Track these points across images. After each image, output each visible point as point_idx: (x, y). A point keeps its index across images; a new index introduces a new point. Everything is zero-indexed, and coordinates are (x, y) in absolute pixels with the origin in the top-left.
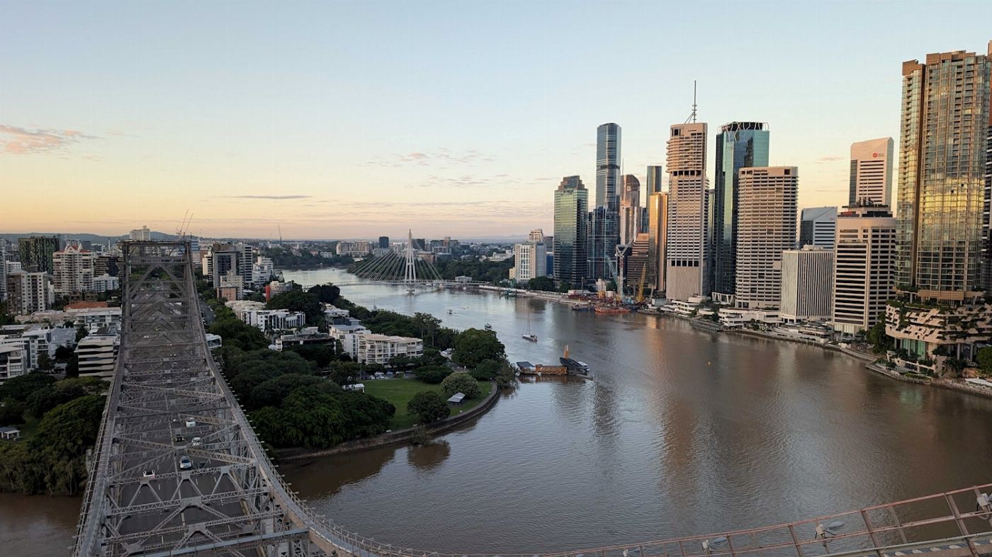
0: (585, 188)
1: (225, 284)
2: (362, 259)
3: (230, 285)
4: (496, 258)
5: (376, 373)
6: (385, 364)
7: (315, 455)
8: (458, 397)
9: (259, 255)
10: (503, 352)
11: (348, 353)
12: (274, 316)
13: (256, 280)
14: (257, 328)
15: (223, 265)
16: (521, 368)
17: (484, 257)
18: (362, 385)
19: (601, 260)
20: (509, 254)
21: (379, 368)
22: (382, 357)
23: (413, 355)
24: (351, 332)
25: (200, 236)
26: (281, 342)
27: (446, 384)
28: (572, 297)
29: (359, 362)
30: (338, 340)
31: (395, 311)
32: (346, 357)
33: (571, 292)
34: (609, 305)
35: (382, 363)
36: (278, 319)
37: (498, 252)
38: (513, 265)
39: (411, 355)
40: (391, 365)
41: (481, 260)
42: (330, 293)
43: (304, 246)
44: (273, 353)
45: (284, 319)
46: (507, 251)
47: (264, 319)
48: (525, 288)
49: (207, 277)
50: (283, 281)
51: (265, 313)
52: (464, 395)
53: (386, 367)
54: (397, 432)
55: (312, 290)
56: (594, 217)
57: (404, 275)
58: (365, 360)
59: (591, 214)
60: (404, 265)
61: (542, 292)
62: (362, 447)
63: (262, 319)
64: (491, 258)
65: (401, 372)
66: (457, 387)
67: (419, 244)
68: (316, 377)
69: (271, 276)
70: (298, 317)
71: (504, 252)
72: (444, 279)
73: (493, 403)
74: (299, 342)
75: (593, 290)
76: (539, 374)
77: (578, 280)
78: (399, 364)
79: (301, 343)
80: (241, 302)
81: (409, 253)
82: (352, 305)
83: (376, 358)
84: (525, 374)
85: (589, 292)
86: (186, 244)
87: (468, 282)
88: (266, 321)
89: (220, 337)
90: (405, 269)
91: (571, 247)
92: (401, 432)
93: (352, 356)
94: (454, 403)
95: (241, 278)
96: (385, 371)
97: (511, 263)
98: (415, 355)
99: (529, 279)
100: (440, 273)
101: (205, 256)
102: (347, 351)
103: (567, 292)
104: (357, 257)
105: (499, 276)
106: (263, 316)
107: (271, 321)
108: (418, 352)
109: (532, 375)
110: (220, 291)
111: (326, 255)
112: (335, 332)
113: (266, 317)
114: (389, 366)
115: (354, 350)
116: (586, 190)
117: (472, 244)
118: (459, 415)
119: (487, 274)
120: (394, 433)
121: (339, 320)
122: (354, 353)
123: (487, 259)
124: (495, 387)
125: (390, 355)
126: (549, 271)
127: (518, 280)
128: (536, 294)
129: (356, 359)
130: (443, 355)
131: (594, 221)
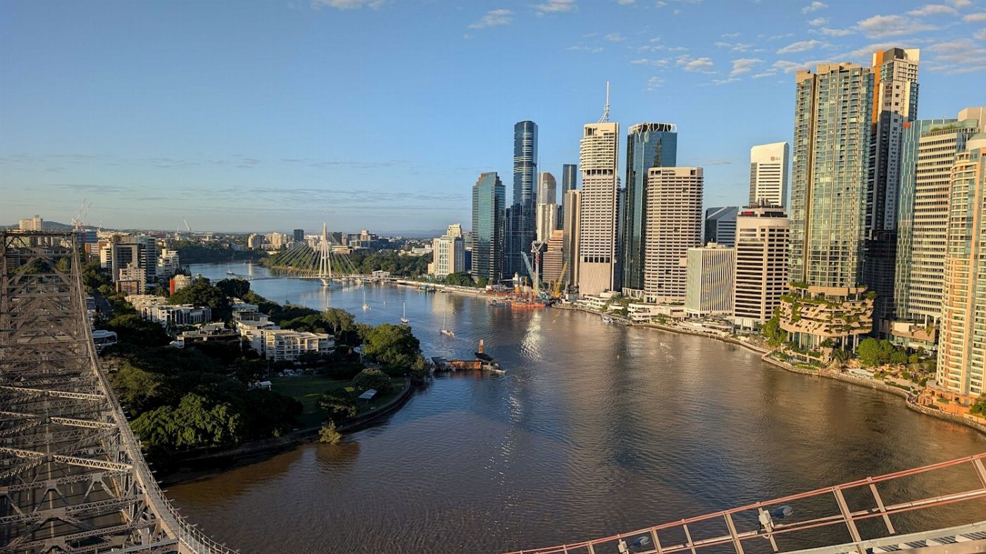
0: (503, 184)
1: (125, 278)
2: (275, 252)
3: (130, 279)
4: (416, 252)
5: (285, 371)
6: (294, 361)
7: (216, 455)
8: (370, 393)
9: (164, 248)
10: (417, 347)
11: (256, 350)
12: (177, 311)
13: (160, 273)
14: (158, 324)
15: (123, 256)
16: (436, 363)
17: (403, 252)
18: (269, 383)
19: (518, 255)
20: (428, 249)
21: (289, 365)
22: (292, 354)
23: (324, 351)
24: (259, 328)
25: (100, 226)
26: (183, 339)
27: (358, 381)
28: (490, 292)
29: (268, 359)
30: (244, 336)
31: (307, 307)
32: (254, 354)
33: (488, 287)
34: (525, 300)
35: (292, 359)
36: (181, 315)
37: (417, 246)
38: (432, 260)
39: (322, 351)
40: (301, 362)
41: (399, 254)
42: (239, 288)
43: (214, 237)
44: (174, 349)
45: (189, 314)
46: (427, 246)
47: (166, 314)
48: (443, 282)
49: (106, 270)
50: (190, 275)
51: (167, 308)
52: (376, 392)
53: (295, 363)
54: (304, 431)
55: (220, 284)
56: (511, 213)
57: (318, 268)
58: (274, 357)
59: (508, 210)
60: (318, 260)
61: (460, 287)
62: (267, 446)
63: (163, 315)
64: (410, 252)
65: (312, 369)
66: (369, 383)
67: (336, 237)
68: (219, 375)
69: (177, 270)
70: (204, 312)
71: (424, 247)
72: (361, 273)
73: (406, 398)
74: (202, 338)
75: (510, 285)
76: (454, 369)
77: (496, 276)
78: (309, 358)
79: (205, 339)
80: (143, 296)
81: (324, 246)
82: (262, 299)
83: (286, 355)
84: (440, 370)
85: (506, 288)
86: (86, 237)
87: (386, 276)
88: (169, 317)
89: (115, 334)
90: (319, 263)
91: (489, 243)
92: (308, 430)
93: (260, 353)
94: (365, 400)
95: (143, 271)
96: (294, 368)
97: (429, 258)
98: (326, 351)
99: (447, 274)
100: (356, 267)
101: (104, 247)
102: (255, 347)
103: (485, 287)
104: (270, 250)
105: (418, 270)
106: (165, 311)
107: (173, 316)
108: (330, 349)
109: (447, 371)
110: (120, 286)
111: (238, 247)
112: (243, 329)
113: (169, 312)
114: (299, 363)
115: (262, 346)
116: (504, 186)
117: (391, 238)
118: (370, 412)
119: (406, 269)
120: (301, 432)
121: (246, 317)
122: (262, 350)
123: (406, 254)
124: (408, 384)
125: (299, 351)
126: (468, 266)
127: (437, 274)
128: (454, 289)
129: (264, 355)
130: (356, 351)
131: (511, 217)
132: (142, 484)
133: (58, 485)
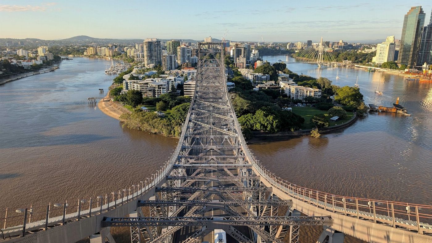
0: (424, 13)
1: (239, 61)
2: (298, 51)
3: (241, 62)
4: (367, 51)
5: (298, 104)
6: (302, 100)
7: (268, 135)
8: (336, 118)
9: (253, 49)
10: (362, 98)
11: (287, 94)
12: (257, 76)
13: (251, 60)
14: (249, 81)
15: (238, 52)
16: (371, 107)
17: (360, 51)
18: (291, 108)
19: (428, 53)
20: (373, 49)
21: (300, 101)
22: (301, 97)
23: (316, 97)
24: (289, 84)
25: (231, 40)
26: (258, 87)
27: (330, 112)
28: (407, 73)
29: (291, 98)
30: (282, 88)
31: (310, 76)
32: (285, 96)
33: (406, 70)
34: (428, 78)
35: (301, 99)
36: (258, 77)
37: (368, 48)
38: (375, 55)
39: (315, 97)
40: (305, 100)
41: (358, 52)
42: (281, 67)
43: (273, 44)
44: (255, 92)
45: (261, 77)
46: (373, 48)
47: (253, 77)
48: (380, 66)
49: (232, 58)
50: (263, 61)
51: (253, 74)
52: (339, 117)
53: (303, 101)
54: (304, 131)
55: (274, 65)
56: (427, 29)
57: (317, 59)
58: (294, 97)
59: (425, 28)
60: (317, 54)
61: (390, 69)
62: (288, 135)
63: (252, 77)
64: (363, 51)
65: (310, 104)
66: (336, 113)
67: (327, 44)
68: (271, 103)
69: (258, 58)
70: (267, 77)
71: (371, 48)
72: (337, 61)
73: (353, 123)
74: (265, 88)
75: (420, 69)
76: (380, 111)
77: (412, 64)
78: (309, 100)
79: (267, 88)
80: (244, 69)
81: (321, 48)
82: (291, 72)
83: (299, 97)
84: (373, 110)
85: (418, 71)
86: (226, 45)
87: (349, 63)
88: (253, 78)
89: (234, 84)
90: (318, 56)
91: (410, 46)
92: (306, 130)
93: (288, 95)
94: (333, 120)
95: (245, 59)
96: (302, 103)
97: (374, 54)
98: (317, 97)
99: (383, 63)
100: (335, 58)
101: (232, 49)
102: (286, 93)
103: (404, 70)
104: (296, 50)
105: (367, 60)
106: (252, 76)
107: (255, 78)
108: (319, 96)
109: (376, 111)
110: (237, 64)
111: (283, 49)
112: (282, 84)
113: (254, 76)
114: (305, 101)
115: (289, 92)
116: (425, 14)
117: (354, 44)
118: (335, 126)
119: (360, 59)
120: (303, 131)
121: (284, 79)
122: (289, 94)
123: (361, 52)
124: (355, 116)
125: (305, 96)
126: (396, 58)
127: (377, 62)
128: (386, 70)
129: (290, 97)
130: (331, 98)
131: (427, 31)
132: (241, 142)
133: (214, 138)
